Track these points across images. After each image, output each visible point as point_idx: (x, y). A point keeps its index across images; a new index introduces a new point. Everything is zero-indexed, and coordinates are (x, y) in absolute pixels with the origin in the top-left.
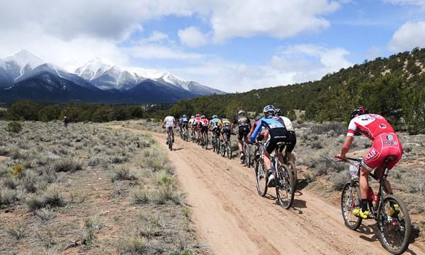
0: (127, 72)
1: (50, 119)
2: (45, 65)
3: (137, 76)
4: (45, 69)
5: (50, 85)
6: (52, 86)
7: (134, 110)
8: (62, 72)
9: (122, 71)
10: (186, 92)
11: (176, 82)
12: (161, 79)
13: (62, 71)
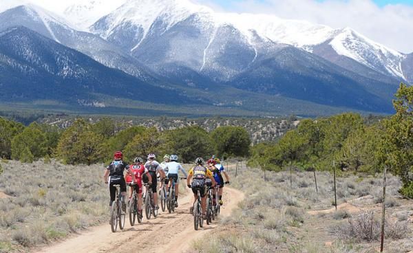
0: (231, 27)
1: (37, 154)
2: (19, 10)
3: (259, 39)
4: (18, 21)
5: (30, 63)
6: (34, 66)
7: (228, 136)
8: (59, 28)
9: (217, 25)
10: (394, 83)
11: (368, 54)
12: (326, 46)
13: (59, 26)
